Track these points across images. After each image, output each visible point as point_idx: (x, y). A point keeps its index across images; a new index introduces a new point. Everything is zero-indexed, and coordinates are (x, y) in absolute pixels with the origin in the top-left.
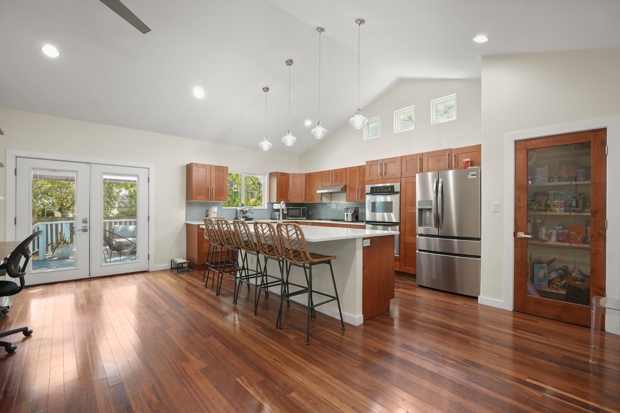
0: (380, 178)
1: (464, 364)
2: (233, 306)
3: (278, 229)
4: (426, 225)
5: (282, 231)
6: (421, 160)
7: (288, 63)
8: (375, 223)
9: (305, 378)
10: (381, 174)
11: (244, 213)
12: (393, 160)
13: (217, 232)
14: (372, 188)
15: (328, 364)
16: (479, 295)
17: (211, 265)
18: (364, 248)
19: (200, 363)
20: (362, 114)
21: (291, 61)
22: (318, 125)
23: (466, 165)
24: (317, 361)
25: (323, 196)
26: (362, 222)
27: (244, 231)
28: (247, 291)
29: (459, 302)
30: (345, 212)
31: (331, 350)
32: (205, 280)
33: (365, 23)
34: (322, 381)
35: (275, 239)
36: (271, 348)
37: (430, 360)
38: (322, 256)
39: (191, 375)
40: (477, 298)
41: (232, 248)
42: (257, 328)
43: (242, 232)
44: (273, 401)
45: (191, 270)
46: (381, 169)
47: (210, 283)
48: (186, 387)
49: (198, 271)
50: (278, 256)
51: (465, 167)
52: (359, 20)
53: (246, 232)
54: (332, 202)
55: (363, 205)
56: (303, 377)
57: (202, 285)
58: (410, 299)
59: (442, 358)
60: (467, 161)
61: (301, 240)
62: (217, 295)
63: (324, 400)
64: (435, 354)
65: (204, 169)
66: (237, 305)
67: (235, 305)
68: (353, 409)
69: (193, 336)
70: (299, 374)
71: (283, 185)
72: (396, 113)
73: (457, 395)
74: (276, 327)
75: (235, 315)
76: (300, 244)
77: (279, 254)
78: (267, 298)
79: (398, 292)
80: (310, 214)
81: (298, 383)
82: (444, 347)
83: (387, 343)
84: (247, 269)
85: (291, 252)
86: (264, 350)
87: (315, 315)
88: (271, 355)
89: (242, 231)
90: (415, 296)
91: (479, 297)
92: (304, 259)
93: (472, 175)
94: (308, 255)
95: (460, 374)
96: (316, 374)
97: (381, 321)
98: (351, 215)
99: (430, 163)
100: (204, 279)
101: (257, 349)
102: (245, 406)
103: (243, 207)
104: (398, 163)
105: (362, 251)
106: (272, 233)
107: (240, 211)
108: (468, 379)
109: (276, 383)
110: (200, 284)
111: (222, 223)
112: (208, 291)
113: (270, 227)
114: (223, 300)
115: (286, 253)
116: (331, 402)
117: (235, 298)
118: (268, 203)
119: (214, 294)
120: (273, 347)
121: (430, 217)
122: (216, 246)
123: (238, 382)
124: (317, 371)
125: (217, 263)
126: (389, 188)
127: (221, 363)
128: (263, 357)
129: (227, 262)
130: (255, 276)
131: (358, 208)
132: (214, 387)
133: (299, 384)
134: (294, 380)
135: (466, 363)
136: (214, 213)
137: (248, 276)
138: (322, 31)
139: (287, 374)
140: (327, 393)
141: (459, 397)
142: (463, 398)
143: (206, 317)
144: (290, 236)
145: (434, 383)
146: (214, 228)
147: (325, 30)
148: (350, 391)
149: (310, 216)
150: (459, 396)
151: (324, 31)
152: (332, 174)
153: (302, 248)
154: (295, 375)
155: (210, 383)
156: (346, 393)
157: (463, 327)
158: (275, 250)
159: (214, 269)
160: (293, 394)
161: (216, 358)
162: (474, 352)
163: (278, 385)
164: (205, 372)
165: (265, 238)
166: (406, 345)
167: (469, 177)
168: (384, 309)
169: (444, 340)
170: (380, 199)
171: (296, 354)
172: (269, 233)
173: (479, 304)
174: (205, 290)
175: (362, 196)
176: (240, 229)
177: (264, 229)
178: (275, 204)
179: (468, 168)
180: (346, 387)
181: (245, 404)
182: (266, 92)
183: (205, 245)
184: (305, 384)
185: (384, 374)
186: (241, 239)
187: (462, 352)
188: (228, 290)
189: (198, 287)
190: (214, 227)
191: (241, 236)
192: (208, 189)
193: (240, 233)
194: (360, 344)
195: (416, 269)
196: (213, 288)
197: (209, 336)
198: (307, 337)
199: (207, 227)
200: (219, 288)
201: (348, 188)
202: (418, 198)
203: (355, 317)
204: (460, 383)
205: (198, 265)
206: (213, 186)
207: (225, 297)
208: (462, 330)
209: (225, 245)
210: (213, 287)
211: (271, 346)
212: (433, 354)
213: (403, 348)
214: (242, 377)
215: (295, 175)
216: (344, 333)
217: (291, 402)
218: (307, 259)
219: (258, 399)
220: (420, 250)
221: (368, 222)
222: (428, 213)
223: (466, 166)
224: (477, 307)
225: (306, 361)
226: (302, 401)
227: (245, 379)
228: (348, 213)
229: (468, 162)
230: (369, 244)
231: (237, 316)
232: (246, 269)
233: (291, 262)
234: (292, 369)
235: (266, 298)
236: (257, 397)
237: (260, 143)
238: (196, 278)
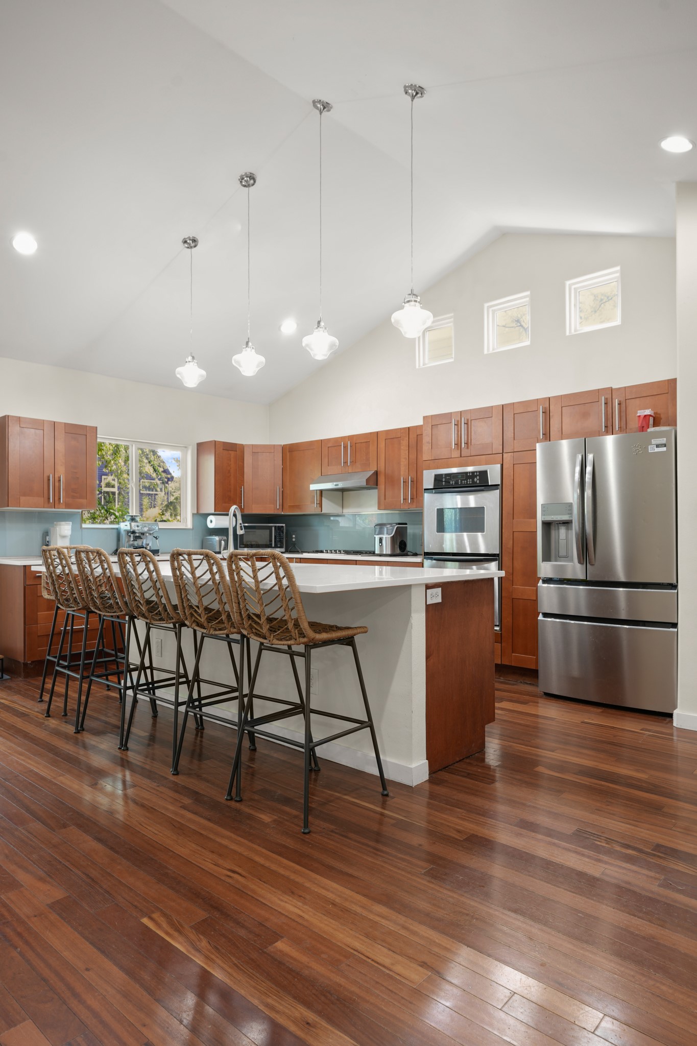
0: (456, 454)
1: (654, 855)
2: (119, 755)
3: (231, 565)
4: (558, 557)
5: (242, 569)
6: (547, 413)
7: (245, 181)
8: (441, 557)
9: (306, 907)
10: (458, 445)
11: (136, 538)
12: (485, 413)
13: (76, 582)
14: (438, 478)
15: (355, 873)
16: (675, 707)
17: (61, 662)
18: (430, 608)
19: (49, 890)
20: (419, 302)
21: (252, 177)
22: (317, 328)
23: (644, 424)
24: (331, 868)
25: (327, 498)
26: (415, 555)
27: (146, 575)
28: (151, 721)
29: (631, 726)
30: (377, 533)
31: (359, 842)
32: (46, 697)
33: (425, 96)
34: (346, 910)
35: (223, 591)
36: (220, 844)
37: (581, 849)
38: (335, 629)
39: (26, 920)
40: (670, 716)
41: (112, 616)
42: (182, 803)
43: (140, 577)
44: (235, 964)
45: (6, 677)
46: (458, 434)
47: (57, 704)
48: (16, 948)
49: (24, 678)
50: (232, 630)
51: (643, 429)
52: (411, 86)
53: (151, 577)
54: (346, 511)
55: (418, 516)
56: (300, 904)
57: (36, 710)
58: (528, 723)
59: (607, 844)
60: (645, 416)
61: (288, 589)
62: (78, 732)
63: (355, 953)
64: (592, 837)
65: (38, 431)
66: (129, 753)
67: (124, 752)
68: (421, 966)
69: (23, 828)
70: (291, 899)
71: (229, 472)
72: (489, 307)
73: (646, 921)
74: (229, 798)
75: (124, 776)
76: (284, 598)
77: (233, 626)
78: (199, 734)
79: (502, 708)
80: (294, 540)
81: (291, 918)
82: (610, 821)
83: (485, 818)
84: (151, 667)
85: (263, 620)
86: (203, 850)
87: (319, 768)
88: (221, 862)
89: (140, 574)
90: (537, 716)
91: (675, 712)
92: (293, 634)
93: (658, 446)
94: (305, 626)
95: (647, 876)
96: (330, 896)
97: (469, 774)
98: (389, 539)
99: (566, 420)
100: (41, 697)
101: (185, 848)
102: (167, 980)
103: (133, 524)
104: (496, 420)
105: (424, 615)
106: (217, 577)
107: (128, 532)
108: (666, 885)
109: (238, 923)
110: (35, 708)
111: (88, 559)
112: (53, 723)
113: (212, 562)
114: (93, 743)
115: (250, 622)
116: (370, 956)
117: (124, 738)
118: (193, 514)
119: (71, 729)
120: (225, 842)
121: (567, 539)
122: (73, 615)
123: (147, 927)
124: (332, 889)
125: (76, 657)
126: (476, 476)
127: (101, 887)
128: (202, 866)
129: (101, 654)
130: (174, 681)
131: (406, 524)
132: (88, 943)
133: (294, 920)
134: (280, 912)
135: (659, 852)
136: (64, 537)
137: (153, 682)
138: (324, 108)
139: (263, 901)
140: (361, 937)
141: (650, 924)
142: (658, 925)
143: (56, 784)
144: (261, 581)
145: (595, 898)
146: (67, 572)
147: (331, 108)
148: (411, 927)
149: (294, 544)
150: (650, 921)
151: (329, 111)
152: (345, 447)
153: (290, 607)
154: (282, 900)
155: (76, 933)
156: (403, 932)
157: (647, 777)
158: (224, 617)
159: (69, 670)
160: (280, 945)
161: (88, 875)
162: (674, 829)
163: (243, 926)
164: (63, 908)
165: (198, 589)
166: (528, 822)
167: (652, 449)
168: (473, 745)
169: (609, 807)
170: (454, 501)
171: (280, 854)
172: (208, 576)
173: (674, 728)
174: (46, 723)
175: (413, 496)
176: (135, 570)
177: (196, 568)
178: (210, 518)
179: (649, 430)
180: (401, 919)
181: (168, 975)
182: (191, 247)
183: (43, 615)
184: (307, 921)
185: (483, 887)
186: (139, 595)
187: (648, 830)
188: (103, 718)
189: (28, 715)
190: (70, 569)
191: (137, 587)
192: (49, 480)
193: (135, 579)
194: (423, 824)
195: (537, 659)
196: (67, 717)
197: (65, 826)
198: (303, 817)
199: (51, 568)
200: (81, 715)
201: (381, 479)
202: (541, 499)
203: (410, 766)
204: (650, 895)
205: (25, 664)
206: (61, 472)
207: (98, 736)
208: (644, 785)
209: (96, 611)
210: (66, 715)
211: (219, 840)
212: (588, 836)
213: (521, 828)
214: (155, 916)
215: (257, 450)
216: (387, 803)
217: (279, 963)
218: (302, 635)
219: (199, 960)
220: (546, 615)
221: (428, 555)
222: (563, 531)
223: (643, 427)
224: (672, 735)
225: (304, 869)
226: (304, 959)
227: (162, 919)
228: (383, 534)
229: (647, 417)
230: (439, 600)
231: (128, 778)
232: (148, 668)
233: (262, 644)
234: (272, 889)
235: (197, 735)
236: (194, 956)
237: (179, 370)
238: (20, 694)
